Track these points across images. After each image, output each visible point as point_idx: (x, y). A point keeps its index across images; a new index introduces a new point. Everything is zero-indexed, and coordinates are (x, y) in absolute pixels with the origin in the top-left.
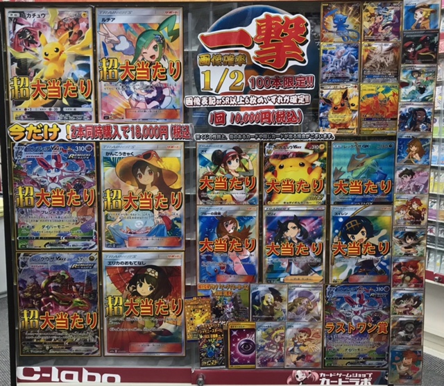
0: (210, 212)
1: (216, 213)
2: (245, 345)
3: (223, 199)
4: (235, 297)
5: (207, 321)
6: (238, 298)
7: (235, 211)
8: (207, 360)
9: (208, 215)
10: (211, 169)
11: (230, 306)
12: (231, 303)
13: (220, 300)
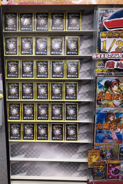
0: (102, 111)
1: (105, 111)
2: (115, 170)
3: (109, 104)
4: (112, 150)
5: (98, 160)
6: (113, 150)
7: (114, 110)
8: (97, 177)
9: (101, 112)
10: (103, 90)
11: (109, 154)
12: (110, 152)
13: (104, 151)
